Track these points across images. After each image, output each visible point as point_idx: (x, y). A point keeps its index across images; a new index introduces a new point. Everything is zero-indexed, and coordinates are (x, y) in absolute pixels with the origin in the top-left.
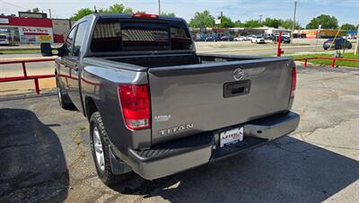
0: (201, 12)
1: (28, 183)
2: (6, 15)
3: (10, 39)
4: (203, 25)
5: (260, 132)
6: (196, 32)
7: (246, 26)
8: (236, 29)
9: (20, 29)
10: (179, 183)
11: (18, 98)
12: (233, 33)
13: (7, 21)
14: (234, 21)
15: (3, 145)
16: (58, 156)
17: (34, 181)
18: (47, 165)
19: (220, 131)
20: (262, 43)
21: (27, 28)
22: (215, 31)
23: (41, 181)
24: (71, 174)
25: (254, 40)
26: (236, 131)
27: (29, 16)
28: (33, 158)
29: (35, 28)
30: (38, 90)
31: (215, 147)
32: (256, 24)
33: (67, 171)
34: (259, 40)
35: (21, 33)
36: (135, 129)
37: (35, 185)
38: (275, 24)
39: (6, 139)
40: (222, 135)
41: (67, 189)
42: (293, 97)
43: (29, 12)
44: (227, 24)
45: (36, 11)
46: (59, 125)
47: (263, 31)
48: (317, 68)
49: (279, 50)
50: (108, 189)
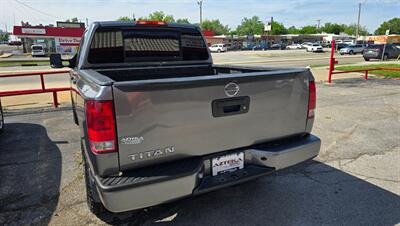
0: (250, 17)
1: (13, 206)
2: (44, 25)
3: (46, 50)
4: (251, 32)
5: (264, 159)
6: (243, 40)
7: (301, 32)
8: (289, 36)
9: (57, 39)
10: (175, 215)
11: (35, 112)
12: (285, 40)
13: (43, 31)
14: (287, 27)
15: (4, 163)
16: (54, 177)
17: (20, 204)
18: (40, 187)
19: (212, 156)
20: (320, 51)
21: (64, 38)
22: (263, 38)
23: (27, 204)
24: (61, 198)
25: (310, 48)
26: (234, 157)
27: (67, 26)
28: (28, 178)
29: (72, 38)
30: (56, 104)
31: (201, 176)
32: (314, 30)
33: (58, 195)
34: (315, 48)
35: (57, 43)
36: (98, 152)
37: (20, 209)
38: (336, 30)
39: (8, 156)
40: (215, 161)
41: (51, 215)
42: (313, 117)
43: (68, 22)
44: (278, 30)
45: (75, 21)
46: (66, 142)
47: (321, 38)
48: (379, 81)
49: (333, 59)
50: (95, 218)
